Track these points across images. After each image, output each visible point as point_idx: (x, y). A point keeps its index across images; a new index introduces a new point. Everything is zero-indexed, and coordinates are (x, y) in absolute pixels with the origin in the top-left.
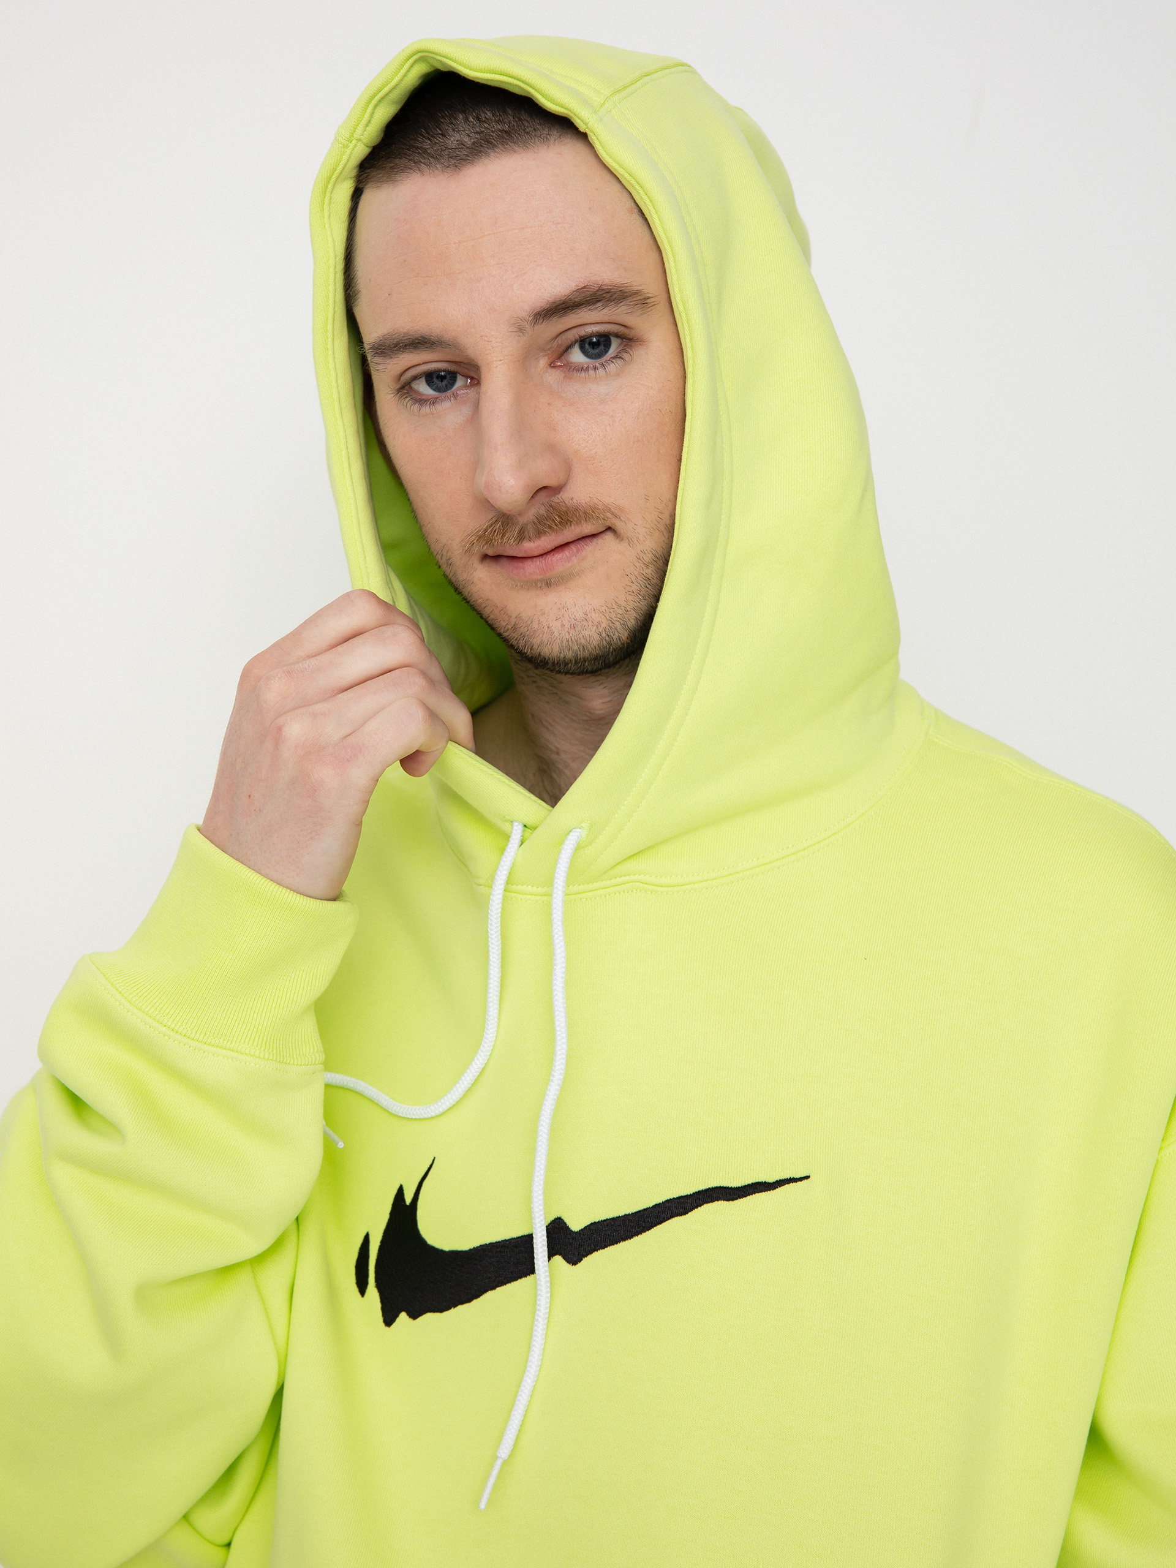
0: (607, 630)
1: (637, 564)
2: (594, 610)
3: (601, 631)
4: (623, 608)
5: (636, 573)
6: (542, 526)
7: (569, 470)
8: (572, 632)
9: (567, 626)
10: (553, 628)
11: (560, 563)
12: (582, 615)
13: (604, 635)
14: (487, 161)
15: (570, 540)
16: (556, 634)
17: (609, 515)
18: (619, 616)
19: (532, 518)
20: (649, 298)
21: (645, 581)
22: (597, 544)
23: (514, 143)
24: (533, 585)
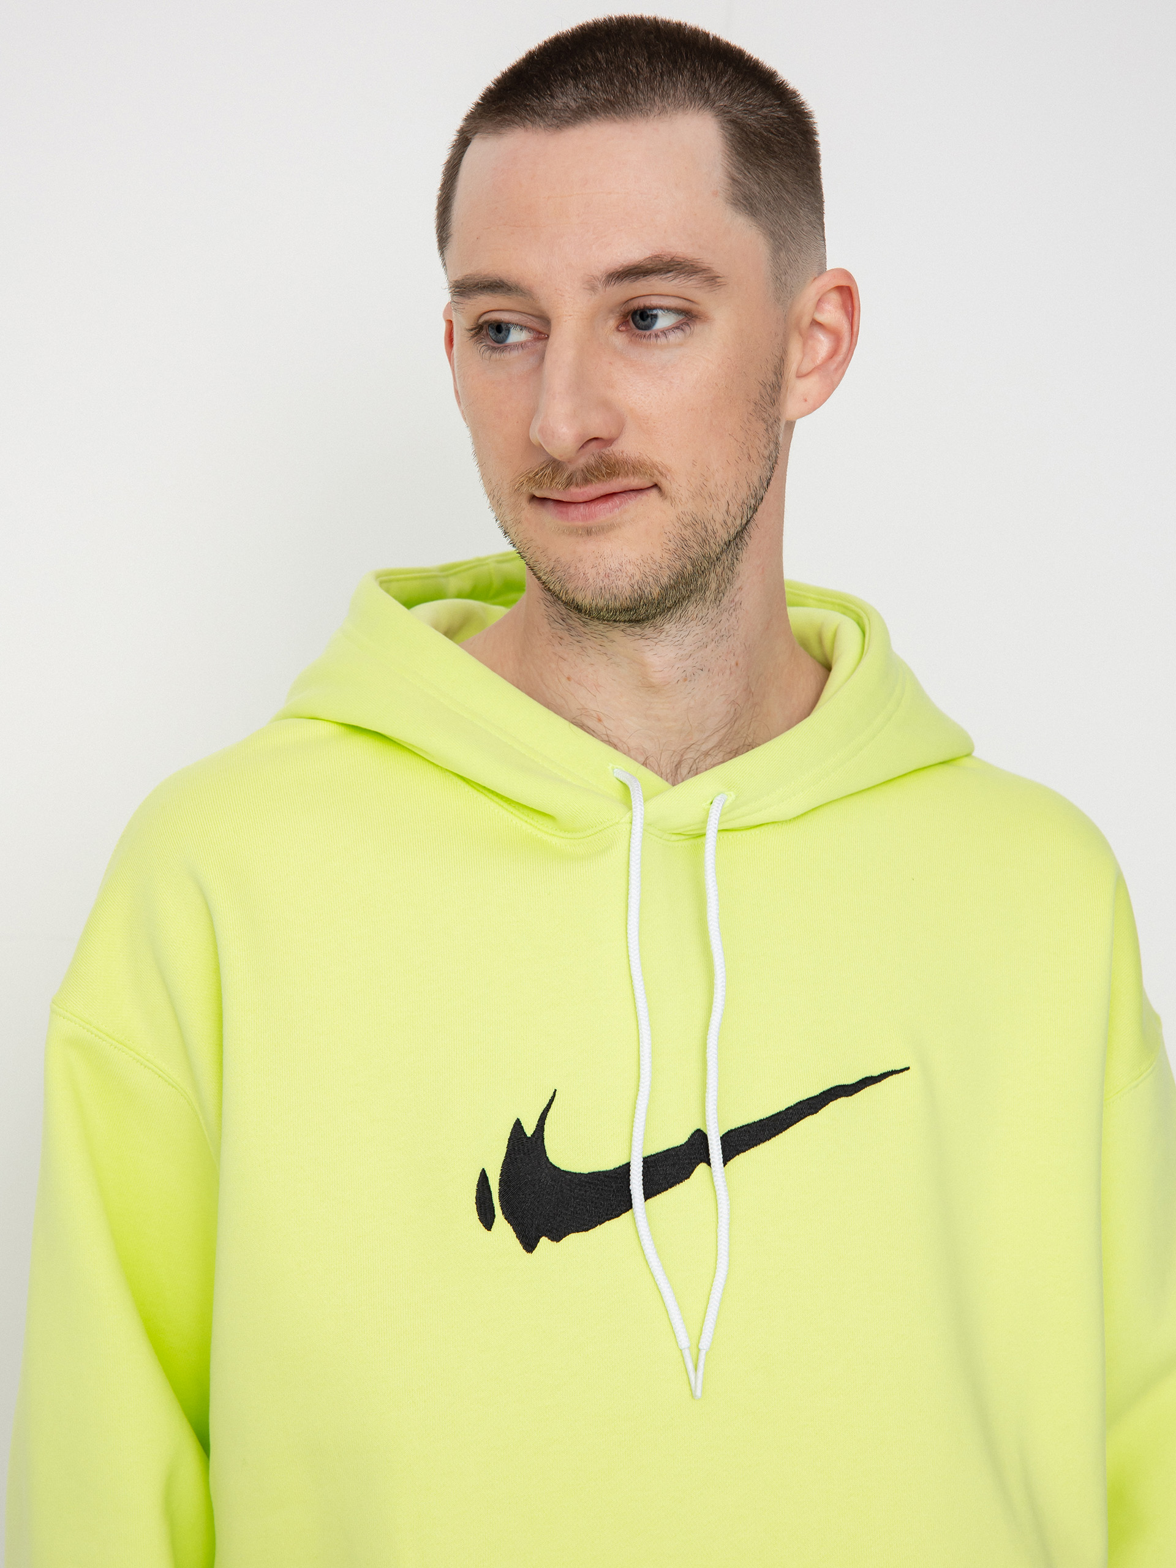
0: (640, 583)
1: (677, 524)
2: (630, 562)
3: (633, 583)
4: (658, 565)
5: (674, 532)
6: (589, 475)
7: (621, 427)
8: (606, 580)
9: (602, 574)
10: (589, 575)
11: (604, 513)
12: (617, 565)
13: (636, 587)
14: (588, 126)
15: (617, 490)
16: (591, 581)
17: (656, 472)
18: (653, 571)
19: (581, 466)
20: (718, 277)
21: (681, 541)
22: (641, 499)
23: (616, 113)
24: (573, 532)
